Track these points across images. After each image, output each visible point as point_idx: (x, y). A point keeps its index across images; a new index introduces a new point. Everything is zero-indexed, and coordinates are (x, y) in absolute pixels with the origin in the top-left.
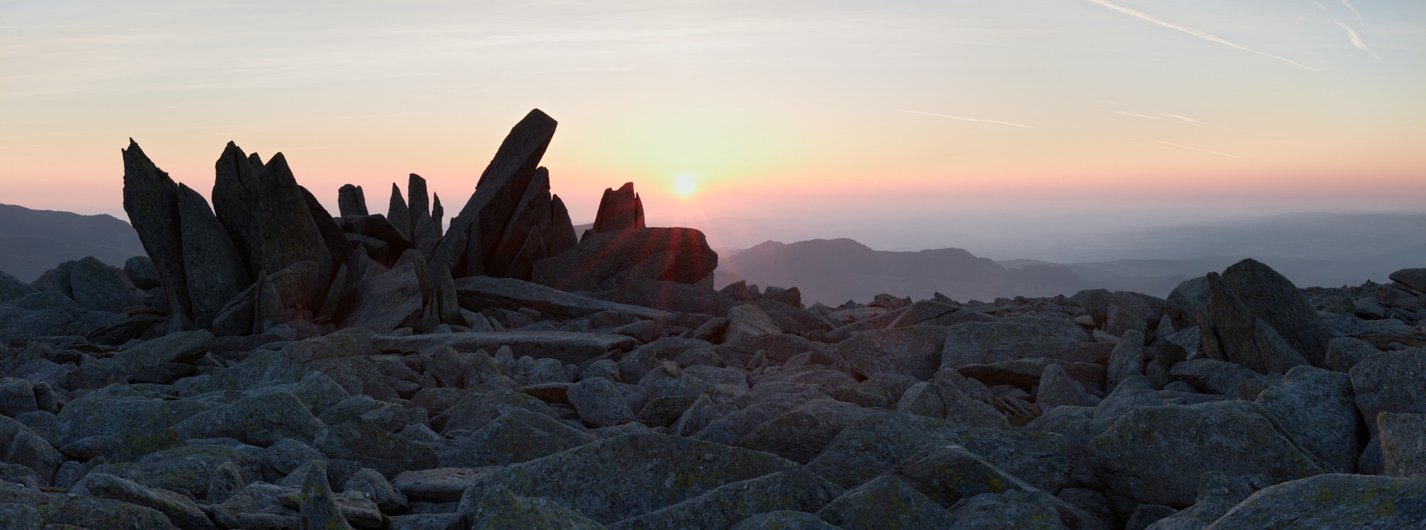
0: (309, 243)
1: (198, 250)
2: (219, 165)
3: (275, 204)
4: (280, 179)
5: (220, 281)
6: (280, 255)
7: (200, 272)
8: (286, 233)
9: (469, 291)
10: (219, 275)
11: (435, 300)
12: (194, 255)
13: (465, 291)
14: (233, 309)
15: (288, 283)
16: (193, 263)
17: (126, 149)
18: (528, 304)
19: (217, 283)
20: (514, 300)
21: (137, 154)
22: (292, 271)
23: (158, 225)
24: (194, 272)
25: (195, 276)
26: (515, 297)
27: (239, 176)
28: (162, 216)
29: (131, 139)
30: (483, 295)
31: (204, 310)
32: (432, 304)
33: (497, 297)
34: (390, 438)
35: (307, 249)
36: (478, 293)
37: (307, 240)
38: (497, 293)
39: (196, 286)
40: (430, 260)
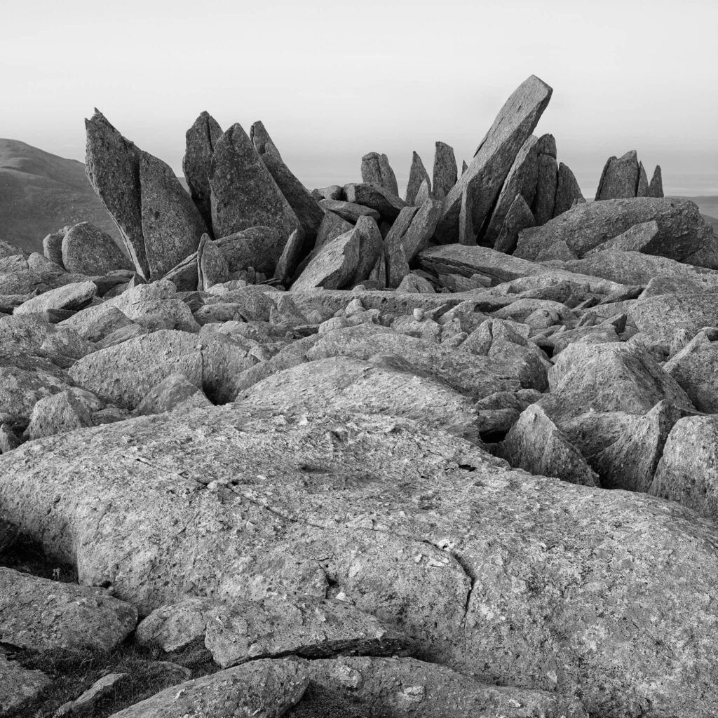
0: (273, 210)
1: (157, 215)
2: (190, 135)
3: (233, 172)
4: (237, 148)
5: (177, 244)
6: (241, 220)
7: (158, 236)
8: (246, 200)
9: (436, 258)
10: (176, 239)
11: (383, 265)
12: (153, 219)
13: (433, 258)
14: (180, 270)
15: (238, 246)
16: (151, 228)
17: (89, 119)
18: (483, 271)
19: (174, 246)
20: (472, 267)
21: (101, 123)
22: (243, 236)
23: (120, 191)
24: (151, 235)
25: (153, 239)
26: (473, 264)
27: (211, 144)
28: (124, 182)
29: (96, 110)
30: (448, 262)
31: (157, 271)
32: (379, 268)
33: (459, 264)
35: (271, 216)
36: (443, 260)
37: (269, 207)
38: (459, 260)
39: (153, 248)
40: (408, 227)
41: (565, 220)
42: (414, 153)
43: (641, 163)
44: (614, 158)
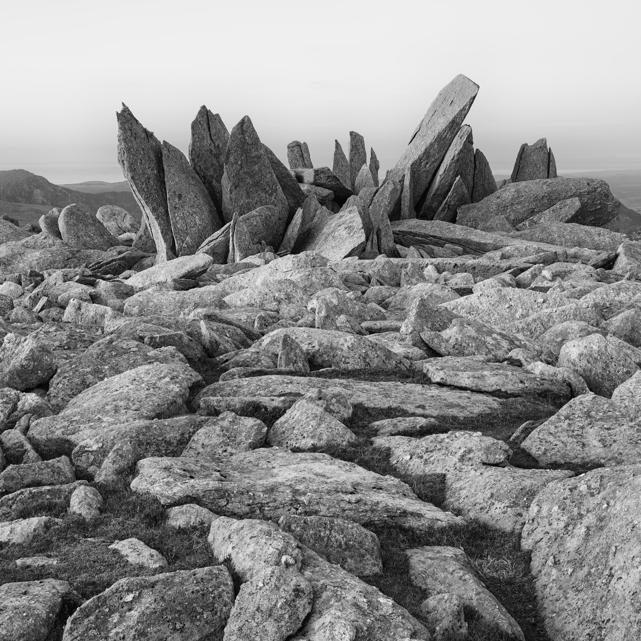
0: (270, 191)
1: (180, 196)
2: (194, 125)
3: (242, 158)
4: (247, 138)
5: (198, 222)
6: (247, 201)
7: (182, 215)
8: (251, 183)
9: (403, 232)
10: (197, 217)
11: (375, 237)
12: (177, 200)
13: (399, 231)
14: (212, 244)
15: (255, 223)
16: (176, 208)
17: (119, 112)
18: (452, 241)
19: (196, 224)
20: (440, 238)
21: (128, 116)
22: (257, 214)
23: (146, 176)
24: (176, 215)
25: (178, 218)
26: (441, 236)
27: (210, 134)
28: (149, 168)
29: (123, 104)
30: (415, 235)
31: (186, 246)
32: (372, 241)
33: (426, 236)
34: (356, 304)
35: (268, 196)
36: (410, 233)
37: (268, 188)
38: (426, 233)
39: (179, 226)
40: (370, 205)
41: (498, 198)
42: (336, 141)
43: (550, 148)
44: (526, 145)
